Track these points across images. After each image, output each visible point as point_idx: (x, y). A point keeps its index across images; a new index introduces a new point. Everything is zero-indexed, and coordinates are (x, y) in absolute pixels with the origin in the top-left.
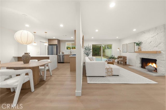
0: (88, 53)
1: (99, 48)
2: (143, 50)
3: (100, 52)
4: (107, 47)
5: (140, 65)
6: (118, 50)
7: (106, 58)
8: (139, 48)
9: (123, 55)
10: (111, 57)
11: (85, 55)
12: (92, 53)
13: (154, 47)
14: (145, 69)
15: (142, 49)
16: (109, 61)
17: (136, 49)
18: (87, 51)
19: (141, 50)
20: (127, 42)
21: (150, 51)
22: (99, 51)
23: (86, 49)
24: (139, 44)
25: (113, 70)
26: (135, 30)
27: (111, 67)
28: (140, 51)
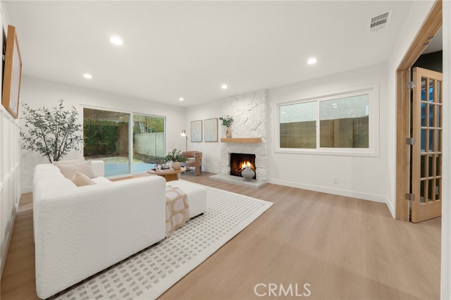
0: (55, 145)
1: (116, 127)
2: (234, 136)
3: (117, 144)
4: (142, 128)
5: (228, 169)
6: (183, 135)
7: (140, 159)
8: (227, 132)
9: (194, 148)
10: (171, 157)
11: (37, 154)
12: (81, 145)
13: (252, 130)
14: (241, 176)
15: (233, 133)
16: (162, 169)
17: (222, 135)
18: (50, 136)
19: (231, 137)
20: (202, 115)
21: (245, 137)
22: (116, 140)
23: (39, 124)
24: (227, 123)
25: (189, 202)
26: (224, 87)
27: (182, 194)
28: (229, 140)
